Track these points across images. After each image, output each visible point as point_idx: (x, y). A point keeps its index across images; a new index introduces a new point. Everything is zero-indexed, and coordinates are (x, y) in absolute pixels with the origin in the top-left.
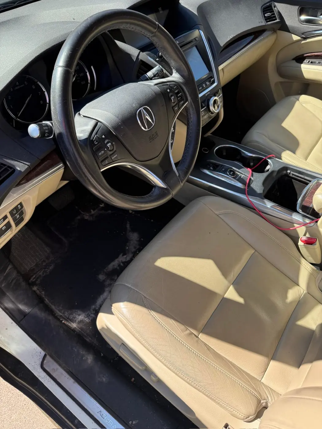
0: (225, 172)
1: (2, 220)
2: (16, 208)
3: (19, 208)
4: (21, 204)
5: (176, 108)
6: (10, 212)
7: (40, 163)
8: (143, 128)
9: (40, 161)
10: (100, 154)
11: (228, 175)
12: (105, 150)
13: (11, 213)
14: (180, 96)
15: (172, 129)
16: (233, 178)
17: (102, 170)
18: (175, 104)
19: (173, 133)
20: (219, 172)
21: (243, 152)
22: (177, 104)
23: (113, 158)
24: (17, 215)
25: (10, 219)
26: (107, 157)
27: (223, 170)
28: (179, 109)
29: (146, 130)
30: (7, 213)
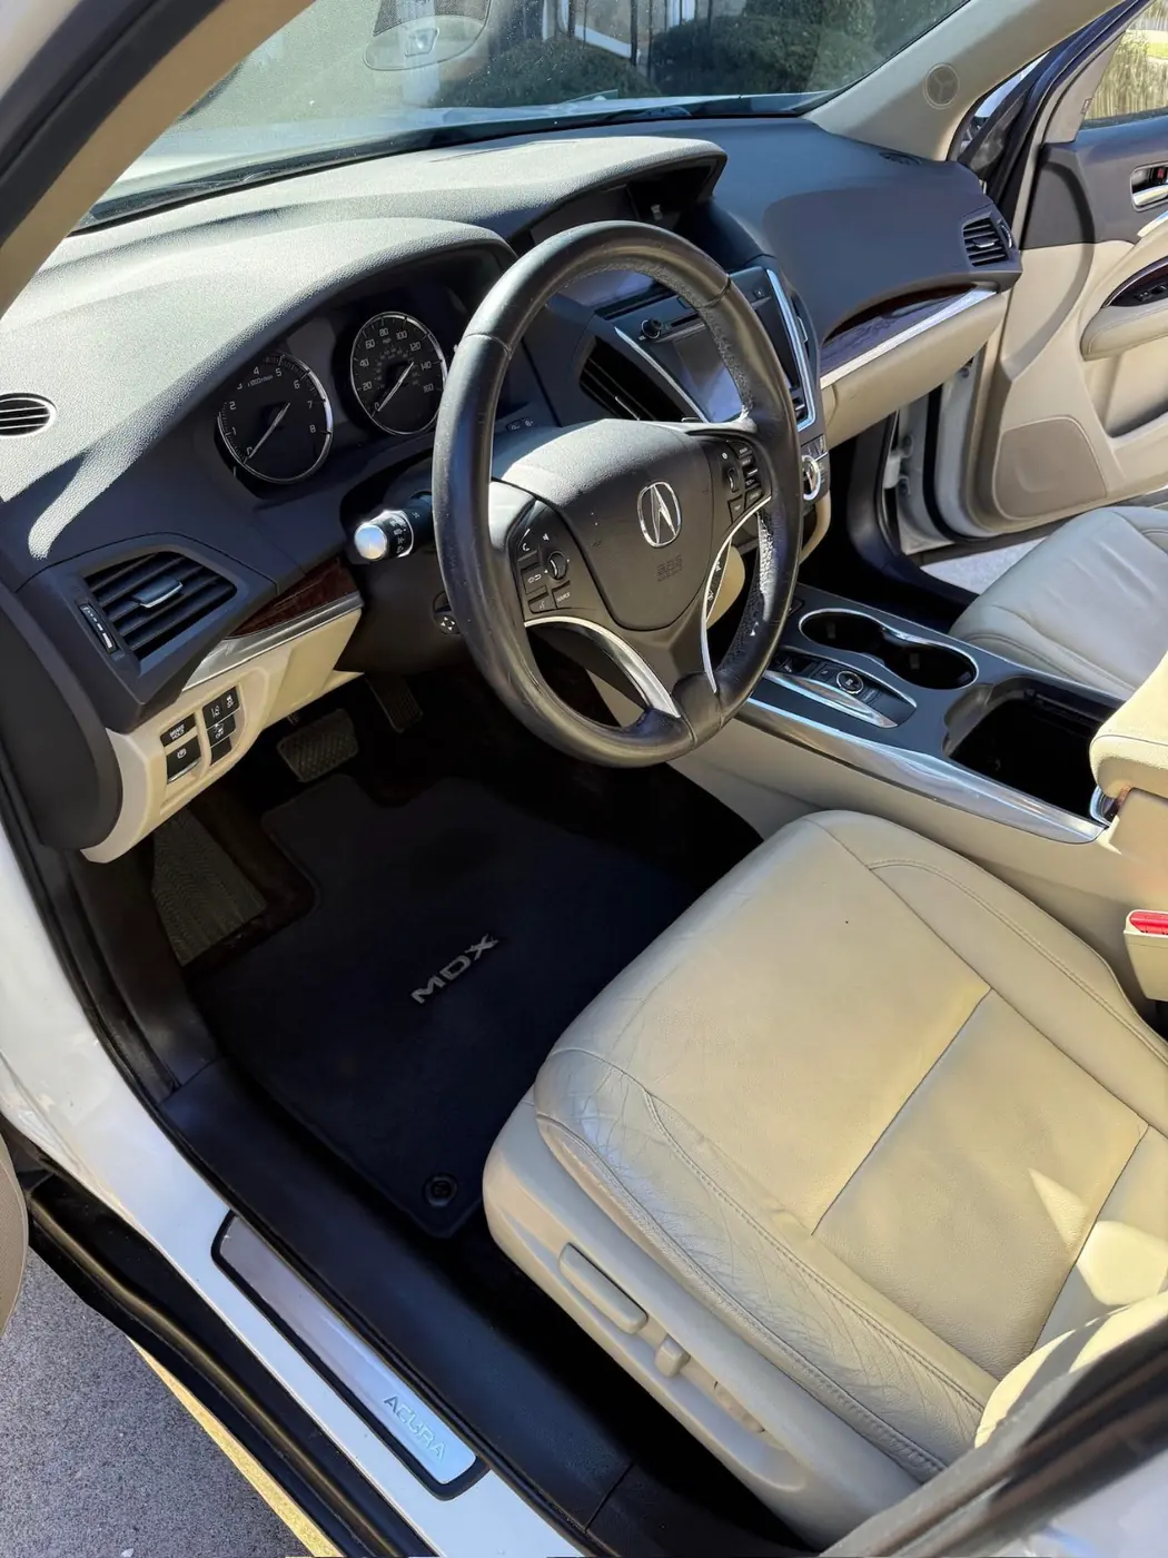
0: (828, 678)
1: (182, 726)
2: (220, 701)
3: (230, 705)
4: (233, 692)
5: (737, 508)
6: (204, 709)
7: (304, 579)
8: (647, 536)
9: (303, 576)
10: (531, 580)
11: (837, 687)
12: (543, 575)
13: (207, 710)
14: (751, 478)
15: (717, 562)
16: (854, 695)
17: (527, 624)
18: (737, 495)
19: (718, 575)
20: (812, 678)
21: (888, 631)
22: (740, 497)
23: (558, 600)
24: (219, 727)
25: (200, 730)
26: (546, 594)
27: (825, 672)
28: (746, 509)
29: (653, 544)
30: (197, 708)
